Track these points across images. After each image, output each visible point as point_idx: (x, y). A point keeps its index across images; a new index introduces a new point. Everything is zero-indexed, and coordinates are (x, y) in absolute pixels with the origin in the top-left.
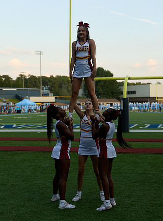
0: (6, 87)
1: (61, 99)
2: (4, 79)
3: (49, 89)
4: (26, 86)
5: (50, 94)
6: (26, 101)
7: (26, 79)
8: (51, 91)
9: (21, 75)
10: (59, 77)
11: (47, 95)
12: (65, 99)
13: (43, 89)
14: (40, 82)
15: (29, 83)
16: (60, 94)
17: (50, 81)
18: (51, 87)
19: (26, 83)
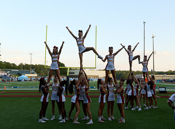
0: (13, 69)
1: (40, 75)
2: (12, 65)
3: (34, 71)
4: (23, 69)
5: (35, 73)
6: (23, 76)
7: (23, 66)
8: (35, 71)
9: (21, 64)
10: (39, 65)
11: (34, 73)
12: (42, 75)
13: (31, 71)
14: (30, 67)
15: (25, 67)
16: (40, 73)
17: (35, 67)
18: (36, 69)
19: (23, 67)
